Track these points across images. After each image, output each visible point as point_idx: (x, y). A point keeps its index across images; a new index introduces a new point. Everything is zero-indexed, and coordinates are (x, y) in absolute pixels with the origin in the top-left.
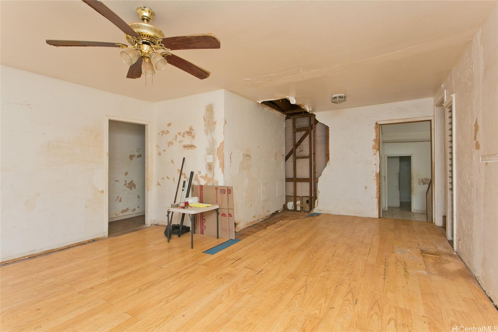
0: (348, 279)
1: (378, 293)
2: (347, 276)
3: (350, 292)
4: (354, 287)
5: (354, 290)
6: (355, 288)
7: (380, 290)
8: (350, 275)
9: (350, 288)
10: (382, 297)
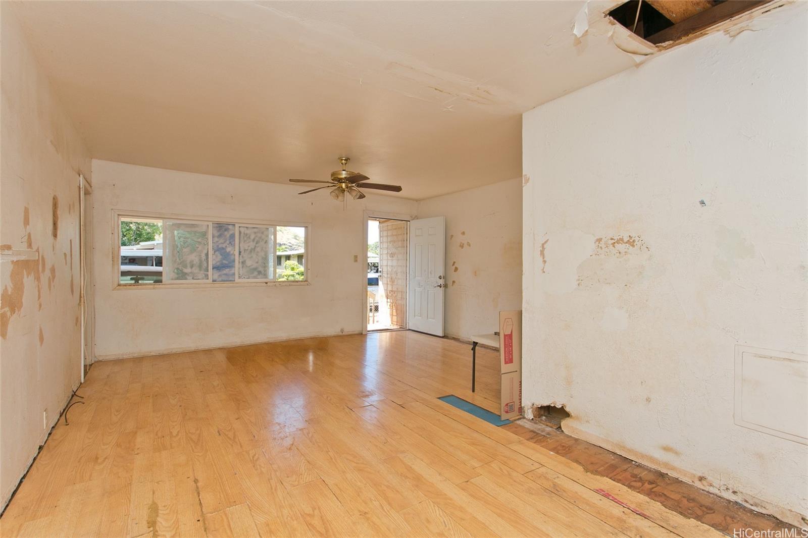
0: (251, 452)
1: (198, 454)
2: (255, 455)
3: (234, 438)
4: (233, 444)
5: (231, 443)
6: (232, 446)
7: (197, 459)
8: (252, 458)
9: (236, 442)
10: (191, 451)
